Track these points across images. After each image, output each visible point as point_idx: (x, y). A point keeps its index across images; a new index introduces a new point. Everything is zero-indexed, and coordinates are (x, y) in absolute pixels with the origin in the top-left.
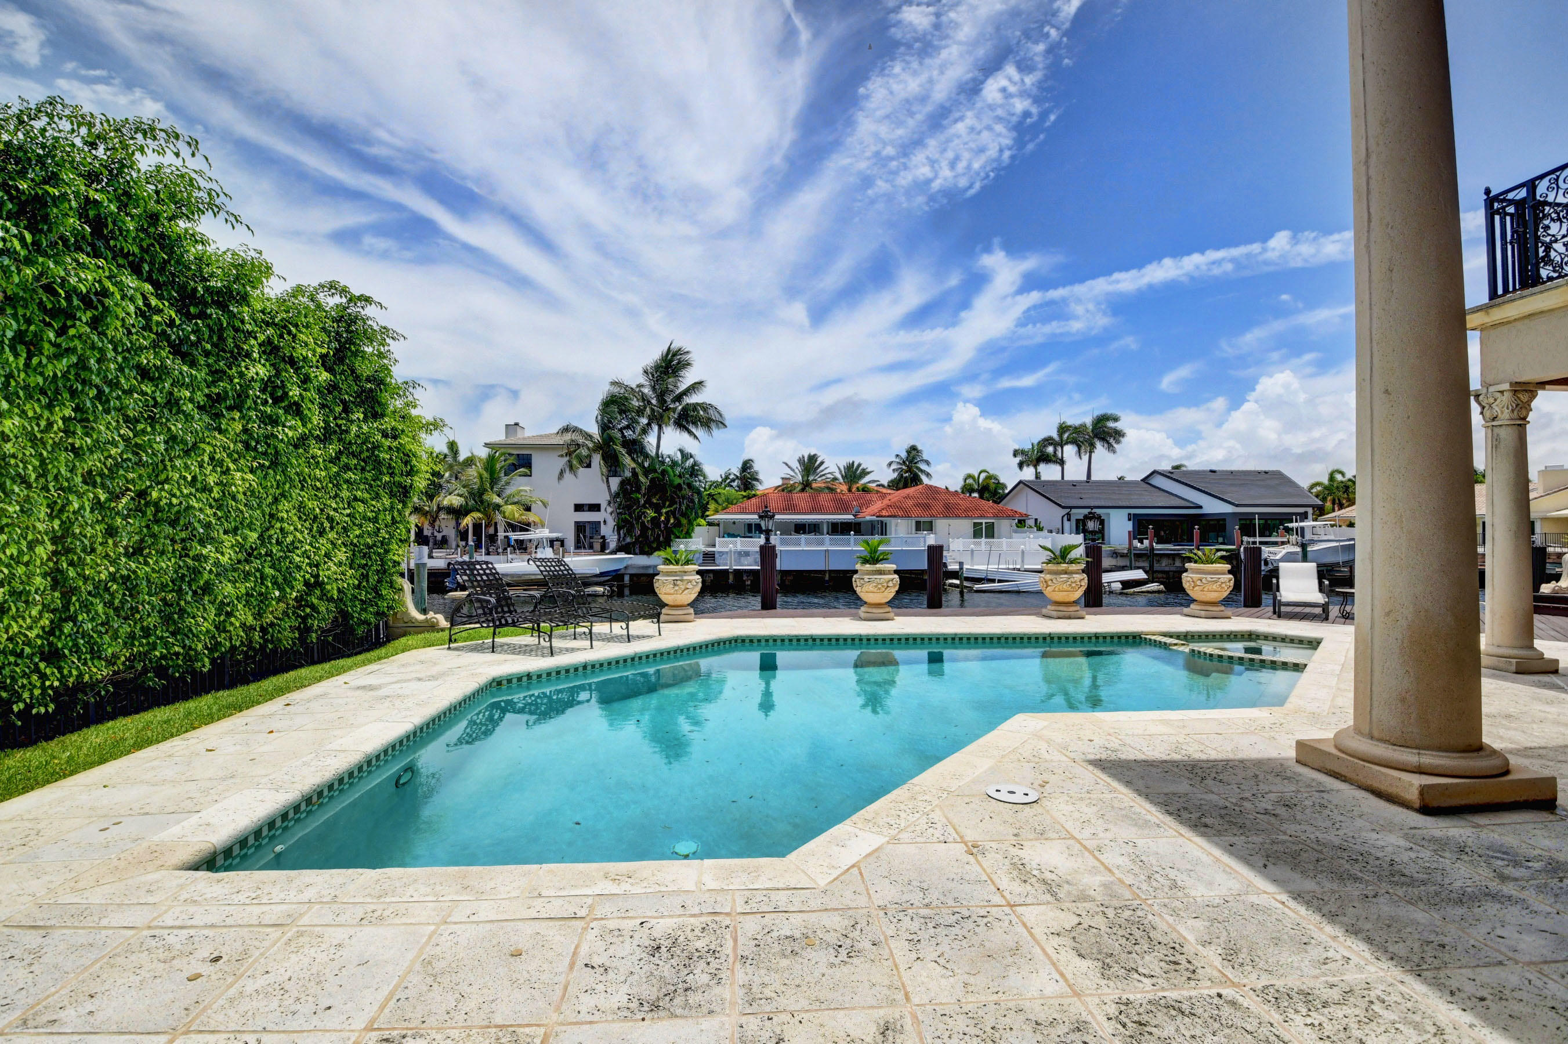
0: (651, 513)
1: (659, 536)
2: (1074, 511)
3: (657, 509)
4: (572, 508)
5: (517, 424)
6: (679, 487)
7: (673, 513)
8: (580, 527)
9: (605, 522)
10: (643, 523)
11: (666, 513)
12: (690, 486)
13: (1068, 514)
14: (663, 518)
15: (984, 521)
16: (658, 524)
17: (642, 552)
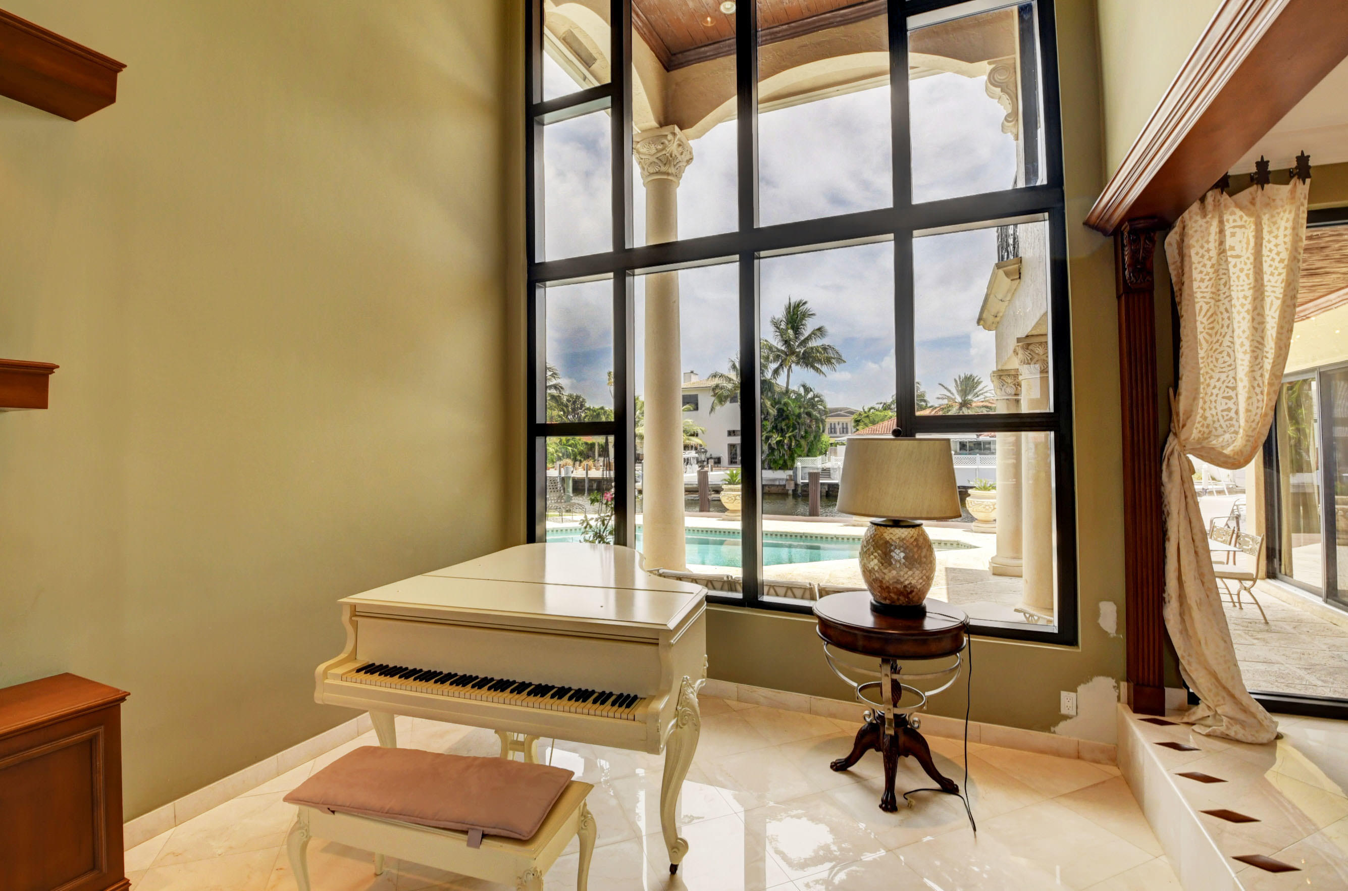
0: (776, 438)
1: (783, 455)
3: (781, 433)
5: (692, 372)
6: (799, 416)
7: (795, 436)
8: (732, 447)
10: (770, 444)
11: (789, 437)
12: (809, 414)
14: (786, 441)
16: (783, 446)
17: (770, 468)
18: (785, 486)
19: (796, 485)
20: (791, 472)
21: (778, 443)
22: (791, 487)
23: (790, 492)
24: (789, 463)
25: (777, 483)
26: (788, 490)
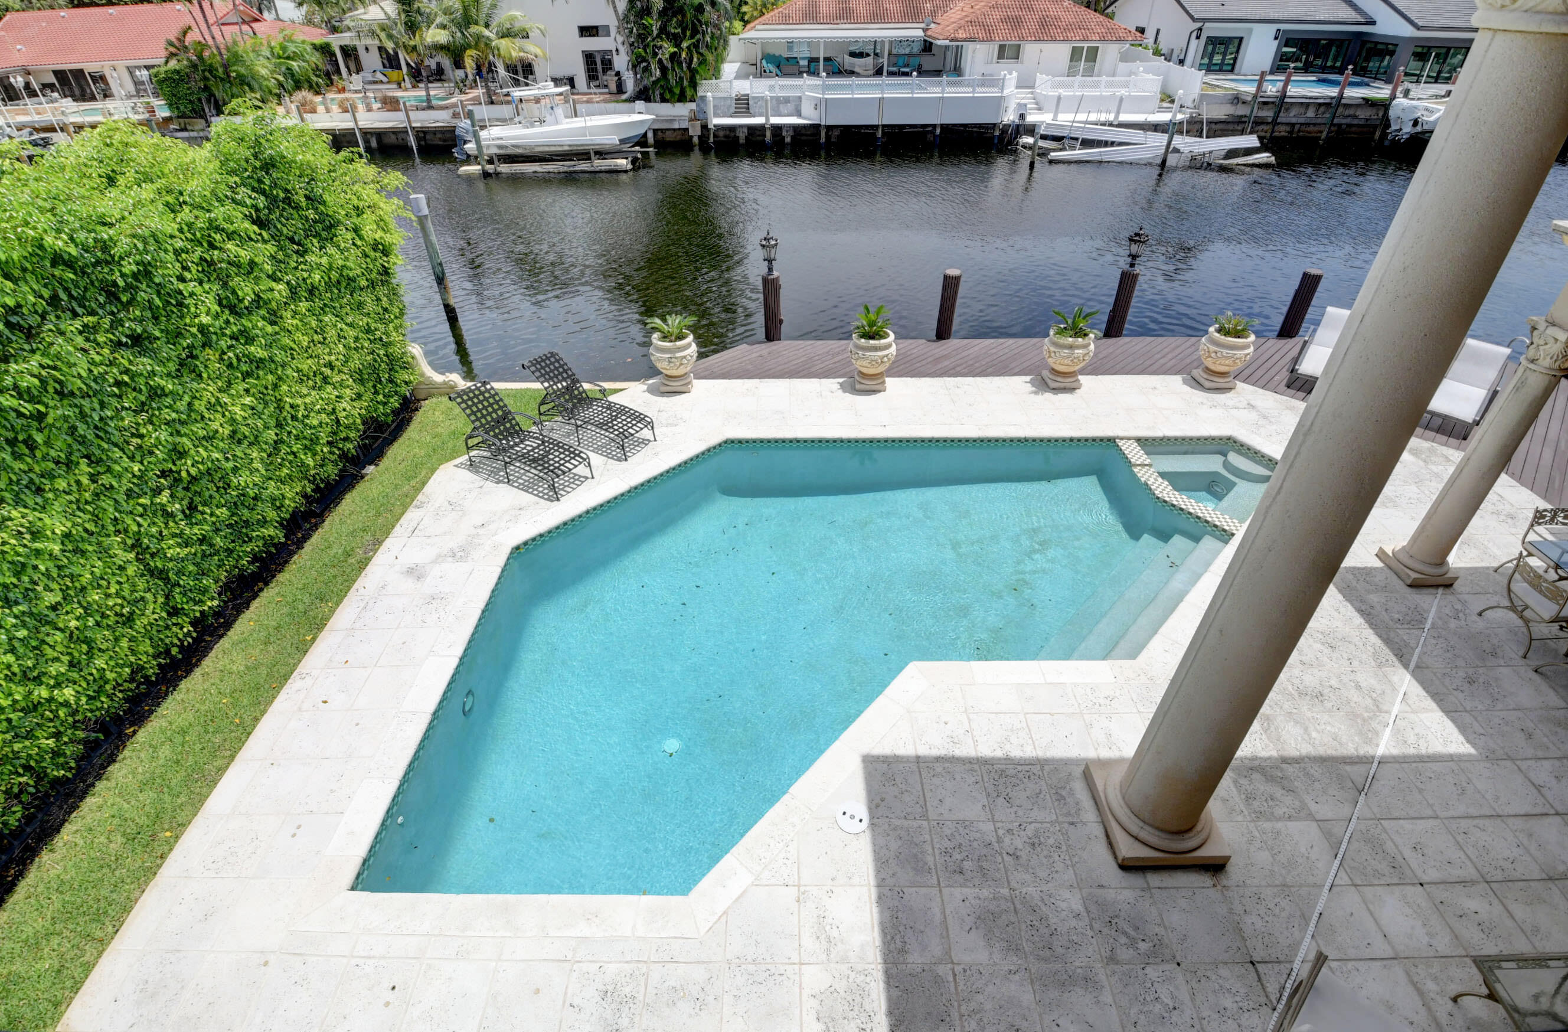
0: (669, 47)
1: (681, 78)
2: (1207, 25)
3: (676, 40)
4: (576, 32)
7: (696, 46)
8: (589, 57)
9: (617, 50)
10: (661, 60)
11: (688, 48)
13: (1200, 29)
14: (684, 55)
15: (1086, 45)
16: (680, 64)
17: (664, 100)
18: (687, 130)
19: (705, 127)
20: (693, 106)
21: (673, 57)
22: (695, 132)
23: (696, 140)
24: (689, 92)
25: (676, 126)
26: (692, 137)
